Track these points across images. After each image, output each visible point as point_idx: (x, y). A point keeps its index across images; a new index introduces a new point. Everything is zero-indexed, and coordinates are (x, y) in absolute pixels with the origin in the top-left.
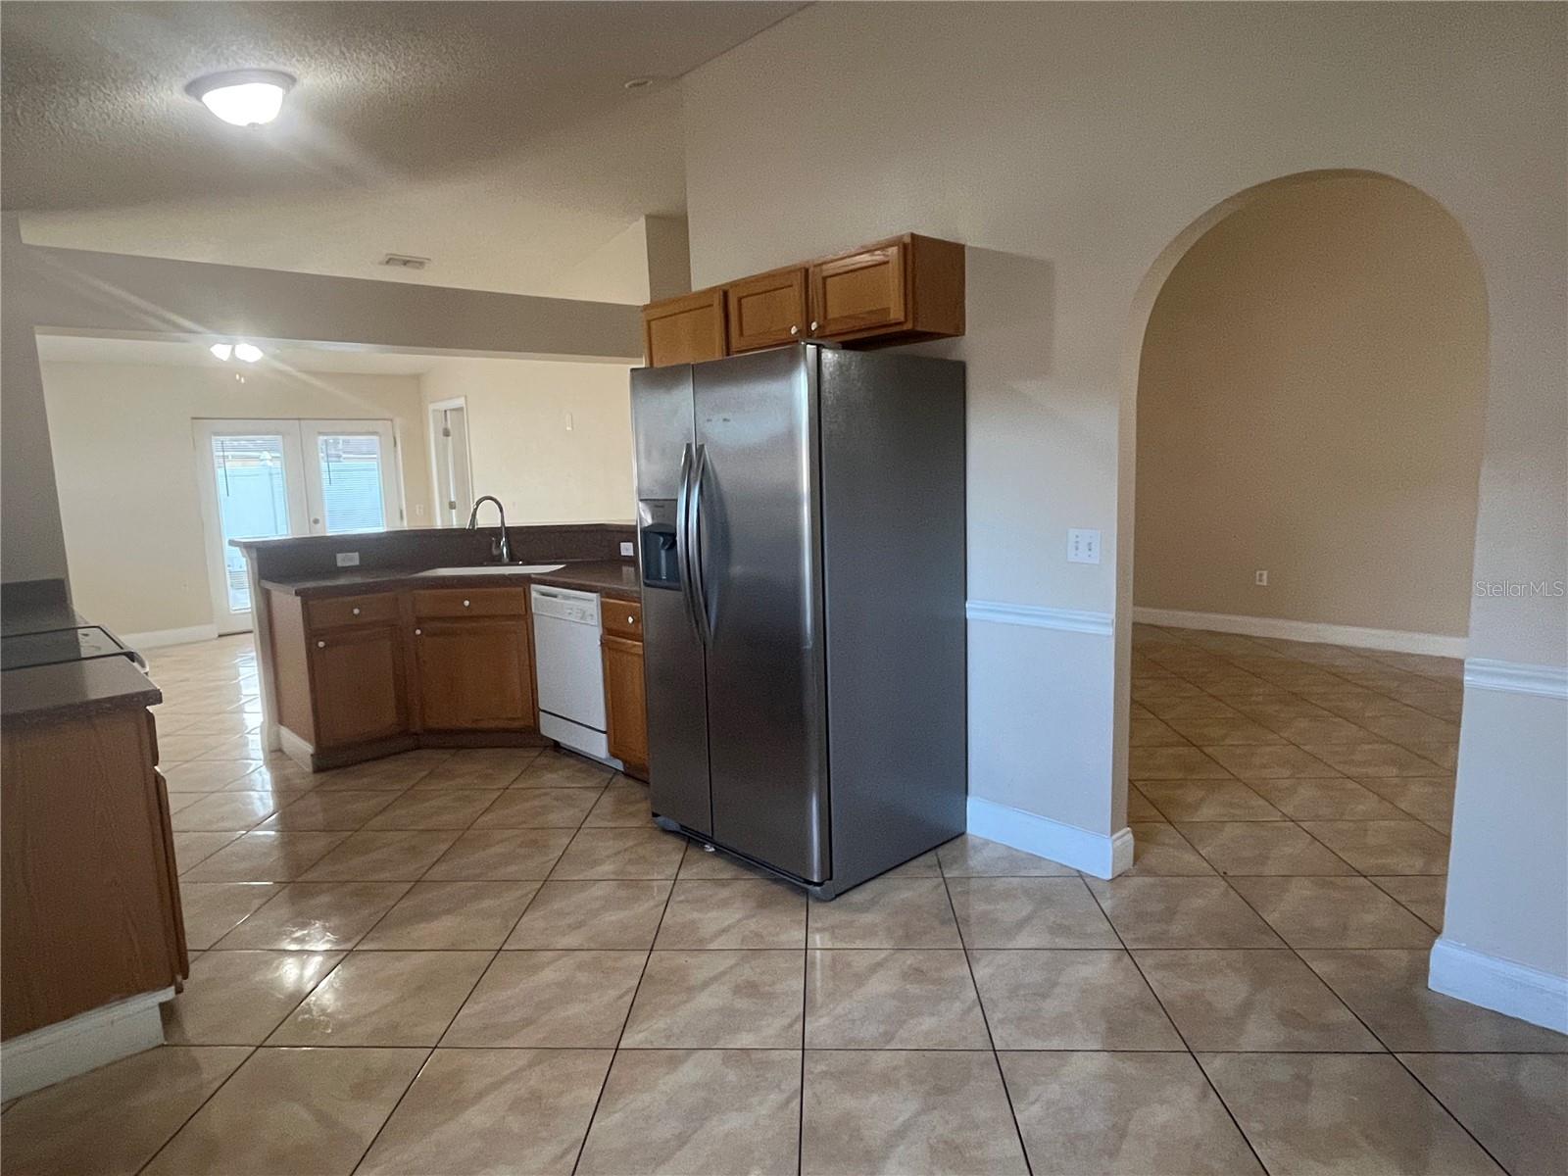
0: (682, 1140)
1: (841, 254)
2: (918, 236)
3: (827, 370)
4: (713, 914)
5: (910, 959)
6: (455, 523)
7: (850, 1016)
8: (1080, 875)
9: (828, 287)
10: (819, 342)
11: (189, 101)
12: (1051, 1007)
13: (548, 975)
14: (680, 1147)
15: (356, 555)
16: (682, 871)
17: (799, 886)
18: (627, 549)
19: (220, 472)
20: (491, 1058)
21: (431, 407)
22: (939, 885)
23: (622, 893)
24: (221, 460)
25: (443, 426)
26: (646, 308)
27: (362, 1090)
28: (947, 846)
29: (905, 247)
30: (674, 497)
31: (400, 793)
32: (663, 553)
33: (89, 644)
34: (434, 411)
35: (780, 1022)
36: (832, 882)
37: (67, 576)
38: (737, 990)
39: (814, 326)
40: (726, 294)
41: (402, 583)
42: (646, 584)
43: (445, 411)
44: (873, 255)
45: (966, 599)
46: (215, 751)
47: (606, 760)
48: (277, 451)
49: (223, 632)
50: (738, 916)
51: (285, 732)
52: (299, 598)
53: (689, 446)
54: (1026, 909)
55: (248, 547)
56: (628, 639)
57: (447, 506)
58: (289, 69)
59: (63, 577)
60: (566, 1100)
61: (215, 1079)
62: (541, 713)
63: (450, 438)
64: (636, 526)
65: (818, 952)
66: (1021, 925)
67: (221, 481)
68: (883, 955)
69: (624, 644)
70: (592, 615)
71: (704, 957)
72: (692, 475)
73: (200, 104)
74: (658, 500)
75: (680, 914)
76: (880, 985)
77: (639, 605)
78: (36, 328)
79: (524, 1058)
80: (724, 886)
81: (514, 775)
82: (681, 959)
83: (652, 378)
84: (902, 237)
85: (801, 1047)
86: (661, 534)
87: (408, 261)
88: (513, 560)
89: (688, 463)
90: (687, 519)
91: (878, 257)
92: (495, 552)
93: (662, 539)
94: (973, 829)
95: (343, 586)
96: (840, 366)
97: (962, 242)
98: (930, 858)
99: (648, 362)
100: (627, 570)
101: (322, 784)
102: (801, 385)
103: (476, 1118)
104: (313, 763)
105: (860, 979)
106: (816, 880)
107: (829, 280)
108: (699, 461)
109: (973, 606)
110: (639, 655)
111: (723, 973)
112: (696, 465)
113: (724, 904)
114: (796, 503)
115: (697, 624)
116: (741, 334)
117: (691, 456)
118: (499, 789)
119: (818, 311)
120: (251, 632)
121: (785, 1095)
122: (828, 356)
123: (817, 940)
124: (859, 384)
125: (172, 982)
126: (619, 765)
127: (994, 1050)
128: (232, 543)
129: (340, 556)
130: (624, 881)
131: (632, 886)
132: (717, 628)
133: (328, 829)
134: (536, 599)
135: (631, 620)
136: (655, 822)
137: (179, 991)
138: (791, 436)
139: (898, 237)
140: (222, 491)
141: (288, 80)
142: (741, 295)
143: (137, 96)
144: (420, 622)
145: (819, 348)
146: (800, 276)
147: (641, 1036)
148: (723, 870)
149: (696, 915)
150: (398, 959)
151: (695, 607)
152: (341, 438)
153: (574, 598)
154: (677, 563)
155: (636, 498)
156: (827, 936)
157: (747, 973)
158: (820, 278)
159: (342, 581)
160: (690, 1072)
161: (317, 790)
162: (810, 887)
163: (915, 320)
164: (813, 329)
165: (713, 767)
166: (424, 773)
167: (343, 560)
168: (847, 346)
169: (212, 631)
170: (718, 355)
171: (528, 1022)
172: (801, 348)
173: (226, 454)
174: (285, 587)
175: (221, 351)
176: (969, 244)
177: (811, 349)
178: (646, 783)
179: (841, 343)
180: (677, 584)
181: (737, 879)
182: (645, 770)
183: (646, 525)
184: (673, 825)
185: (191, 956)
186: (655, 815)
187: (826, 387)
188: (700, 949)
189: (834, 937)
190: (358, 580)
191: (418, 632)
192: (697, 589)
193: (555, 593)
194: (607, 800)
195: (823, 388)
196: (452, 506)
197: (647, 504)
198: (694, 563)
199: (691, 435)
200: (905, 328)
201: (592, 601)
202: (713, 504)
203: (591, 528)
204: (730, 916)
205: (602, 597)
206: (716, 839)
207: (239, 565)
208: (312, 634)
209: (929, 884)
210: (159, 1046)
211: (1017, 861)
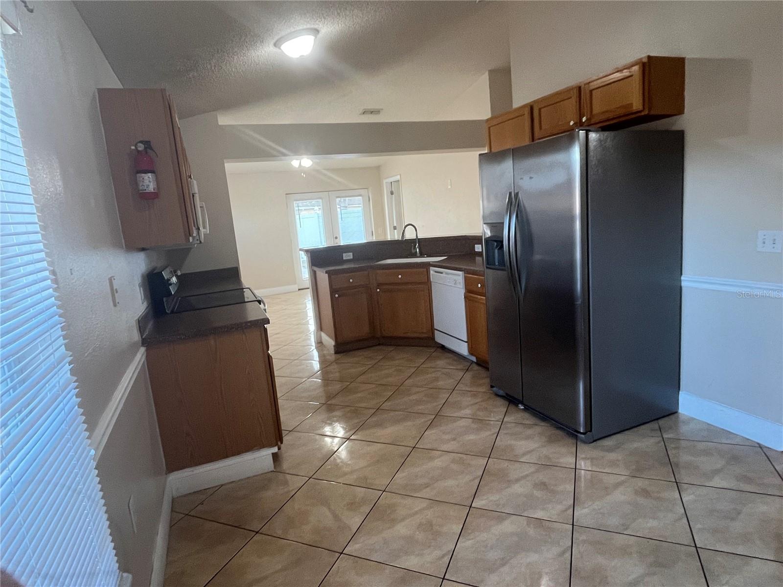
0: (504, 562)
1: (601, 75)
2: (652, 57)
3: (592, 144)
4: (523, 443)
5: (640, 483)
6: (396, 237)
7: (602, 511)
8: (760, 446)
9: (594, 97)
10: (587, 128)
11: (275, 50)
12: (737, 527)
13: (437, 463)
14: (503, 565)
15: (351, 254)
16: (505, 418)
17: (572, 433)
18: (478, 248)
19: (297, 217)
20: (408, 501)
21: (385, 181)
22: (659, 442)
23: (474, 426)
24: (298, 211)
25: (390, 190)
26: (488, 120)
27: (352, 506)
28: (666, 419)
29: (644, 64)
30: (502, 222)
31: (371, 366)
32: (496, 251)
33: (248, 295)
34: (386, 183)
35: (560, 507)
36: (591, 433)
37: (239, 266)
38: (536, 486)
39: (584, 119)
40: (532, 108)
41: (372, 267)
42: (487, 268)
43: (391, 183)
44: (623, 73)
45: (681, 274)
46: (296, 342)
47: (468, 355)
48: (320, 206)
49: (300, 288)
50: (536, 445)
51: (323, 335)
52: (327, 274)
53: (510, 194)
54: (720, 463)
55: (307, 251)
56: (478, 295)
57: (393, 228)
58: (316, 27)
59: (237, 266)
60: (445, 529)
61: (293, 490)
62: (435, 331)
63: (394, 195)
64: (482, 236)
65: (583, 471)
66: (716, 472)
67: (298, 221)
68: (623, 478)
69: (477, 298)
70: (460, 283)
71: (517, 465)
72: (512, 208)
73: (280, 51)
74: (494, 223)
75: (504, 441)
76: (619, 496)
77: (483, 278)
78: (225, 160)
79: (424, 504)
80: (530, 428)
81: (422, 361)
82: (505, 464)
83: (491, 158)
84: (641, 59)
85: (572, 523)
86: (496, 241)
87: (373, 112)
88: (422, 255)
89: (510, 202)
90: (510, 231)
91: (626, 73)
92: (413, 251)
93: (496, 244)
94: (682, 410)
95: (345, 269)
96: (600, 141)
97: (683, 56)
98: (654, 425)
99: (489, 150)
100: (478, 259)
101: (338, 359)
102: (576, 154)
103: (402, 529)
104: (335, 350)
105: (607, 490)
106: (582, 431)
107: (594, 92)
108: (516, 200)
109: (686, 279)
110: (484, 304)
111: (527, 476)
112: (514, 204)
113: (528, 438)
114: (572, 219)
115: (514, 288)
116: (541, 128)
117: (512, 199)
118: (415, 367)
119: (586, 110)
120: (308, 288)
121: (562, 549)
122: (593, 136)
123: (582, 464)
124: (612, 151)
125: (277, 444)
126: (474, 359)
127: (696, 546)
128: (301, 250)
129: (344, 255)
130: (475, 419)
131: (480, 422)
132: (526, 290)
133: (341, 380)
134: (432, 274)
135: (479, 285)
136: (492, 390)
137: (279, 449)
138: (569, 183)
139: (639, 59)
140: (298, 226)
141: (316, 31)
142: (540, 107)
143: (256, 52)
144: (379, 285)
145: (587, 132)
146: (576, 92)
147: (484, 502)
148: (528, 419)
149: (513, 442)
150: (368, 445)
151: (513, 279)
152: (347, 198)
153: (451, 274)
154: (504, 256)
155: (482, 222)
156: (588, 463)
157: (542, 477)
158: (588, 91)
159: (345, 267)
160: (508, 526)
161: (336, 361)
162: (579, 435)
163: (650, 109)
164: (584, 121)
165: (523, 364)
166: (381, 357)
167: (345, 256)
168: (604, 129)
169: (296, 287)
170: (527, 141)
171: (427, 486)
172: (576, 133)
173: (300, 208)
174: (322, 269)
175: (295, 163)
176: (687, 57)
177: (582, 133)
178: (487, 369)
179: (600, 127)
180: (503, 268)
181: (536, 425)
182: (487, 363)
183: (487, 236)
184: (501, 392)
185: (284, 433)
186: (492, 387)
187: (591, 154)
188: (515, 460)
189: (592, 465)
190: (352, 266)
191: (378, 290)
192: (514, 271)
193: (442, 271)
194: (468, 375)
195: (589, 155)
196: (395, 228)
197: (488, 225)
198: (513, 254)
199: (512, 188)
200: (643, 114)
201: (460, 275)
202: (523, 223)
203: (460, 238)
204: (532, 445)
205: (465, 273)
206: (525, 402)
207: (304, 258)
208: (333, 291)
209: (652, 441)
210: (272, 471)
211: (713, 433)
